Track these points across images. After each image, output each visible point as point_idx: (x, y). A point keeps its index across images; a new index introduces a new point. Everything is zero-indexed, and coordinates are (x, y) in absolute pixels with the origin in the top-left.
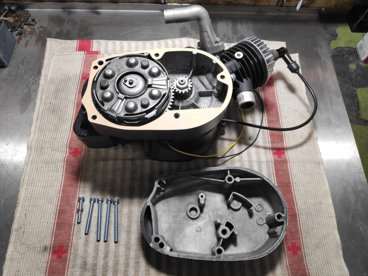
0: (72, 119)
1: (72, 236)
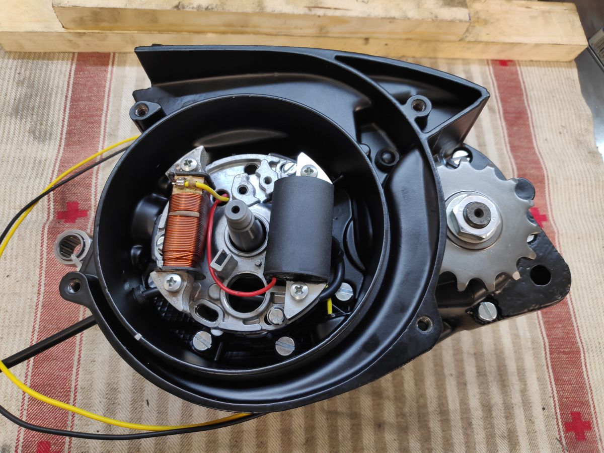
1: (70, 418)
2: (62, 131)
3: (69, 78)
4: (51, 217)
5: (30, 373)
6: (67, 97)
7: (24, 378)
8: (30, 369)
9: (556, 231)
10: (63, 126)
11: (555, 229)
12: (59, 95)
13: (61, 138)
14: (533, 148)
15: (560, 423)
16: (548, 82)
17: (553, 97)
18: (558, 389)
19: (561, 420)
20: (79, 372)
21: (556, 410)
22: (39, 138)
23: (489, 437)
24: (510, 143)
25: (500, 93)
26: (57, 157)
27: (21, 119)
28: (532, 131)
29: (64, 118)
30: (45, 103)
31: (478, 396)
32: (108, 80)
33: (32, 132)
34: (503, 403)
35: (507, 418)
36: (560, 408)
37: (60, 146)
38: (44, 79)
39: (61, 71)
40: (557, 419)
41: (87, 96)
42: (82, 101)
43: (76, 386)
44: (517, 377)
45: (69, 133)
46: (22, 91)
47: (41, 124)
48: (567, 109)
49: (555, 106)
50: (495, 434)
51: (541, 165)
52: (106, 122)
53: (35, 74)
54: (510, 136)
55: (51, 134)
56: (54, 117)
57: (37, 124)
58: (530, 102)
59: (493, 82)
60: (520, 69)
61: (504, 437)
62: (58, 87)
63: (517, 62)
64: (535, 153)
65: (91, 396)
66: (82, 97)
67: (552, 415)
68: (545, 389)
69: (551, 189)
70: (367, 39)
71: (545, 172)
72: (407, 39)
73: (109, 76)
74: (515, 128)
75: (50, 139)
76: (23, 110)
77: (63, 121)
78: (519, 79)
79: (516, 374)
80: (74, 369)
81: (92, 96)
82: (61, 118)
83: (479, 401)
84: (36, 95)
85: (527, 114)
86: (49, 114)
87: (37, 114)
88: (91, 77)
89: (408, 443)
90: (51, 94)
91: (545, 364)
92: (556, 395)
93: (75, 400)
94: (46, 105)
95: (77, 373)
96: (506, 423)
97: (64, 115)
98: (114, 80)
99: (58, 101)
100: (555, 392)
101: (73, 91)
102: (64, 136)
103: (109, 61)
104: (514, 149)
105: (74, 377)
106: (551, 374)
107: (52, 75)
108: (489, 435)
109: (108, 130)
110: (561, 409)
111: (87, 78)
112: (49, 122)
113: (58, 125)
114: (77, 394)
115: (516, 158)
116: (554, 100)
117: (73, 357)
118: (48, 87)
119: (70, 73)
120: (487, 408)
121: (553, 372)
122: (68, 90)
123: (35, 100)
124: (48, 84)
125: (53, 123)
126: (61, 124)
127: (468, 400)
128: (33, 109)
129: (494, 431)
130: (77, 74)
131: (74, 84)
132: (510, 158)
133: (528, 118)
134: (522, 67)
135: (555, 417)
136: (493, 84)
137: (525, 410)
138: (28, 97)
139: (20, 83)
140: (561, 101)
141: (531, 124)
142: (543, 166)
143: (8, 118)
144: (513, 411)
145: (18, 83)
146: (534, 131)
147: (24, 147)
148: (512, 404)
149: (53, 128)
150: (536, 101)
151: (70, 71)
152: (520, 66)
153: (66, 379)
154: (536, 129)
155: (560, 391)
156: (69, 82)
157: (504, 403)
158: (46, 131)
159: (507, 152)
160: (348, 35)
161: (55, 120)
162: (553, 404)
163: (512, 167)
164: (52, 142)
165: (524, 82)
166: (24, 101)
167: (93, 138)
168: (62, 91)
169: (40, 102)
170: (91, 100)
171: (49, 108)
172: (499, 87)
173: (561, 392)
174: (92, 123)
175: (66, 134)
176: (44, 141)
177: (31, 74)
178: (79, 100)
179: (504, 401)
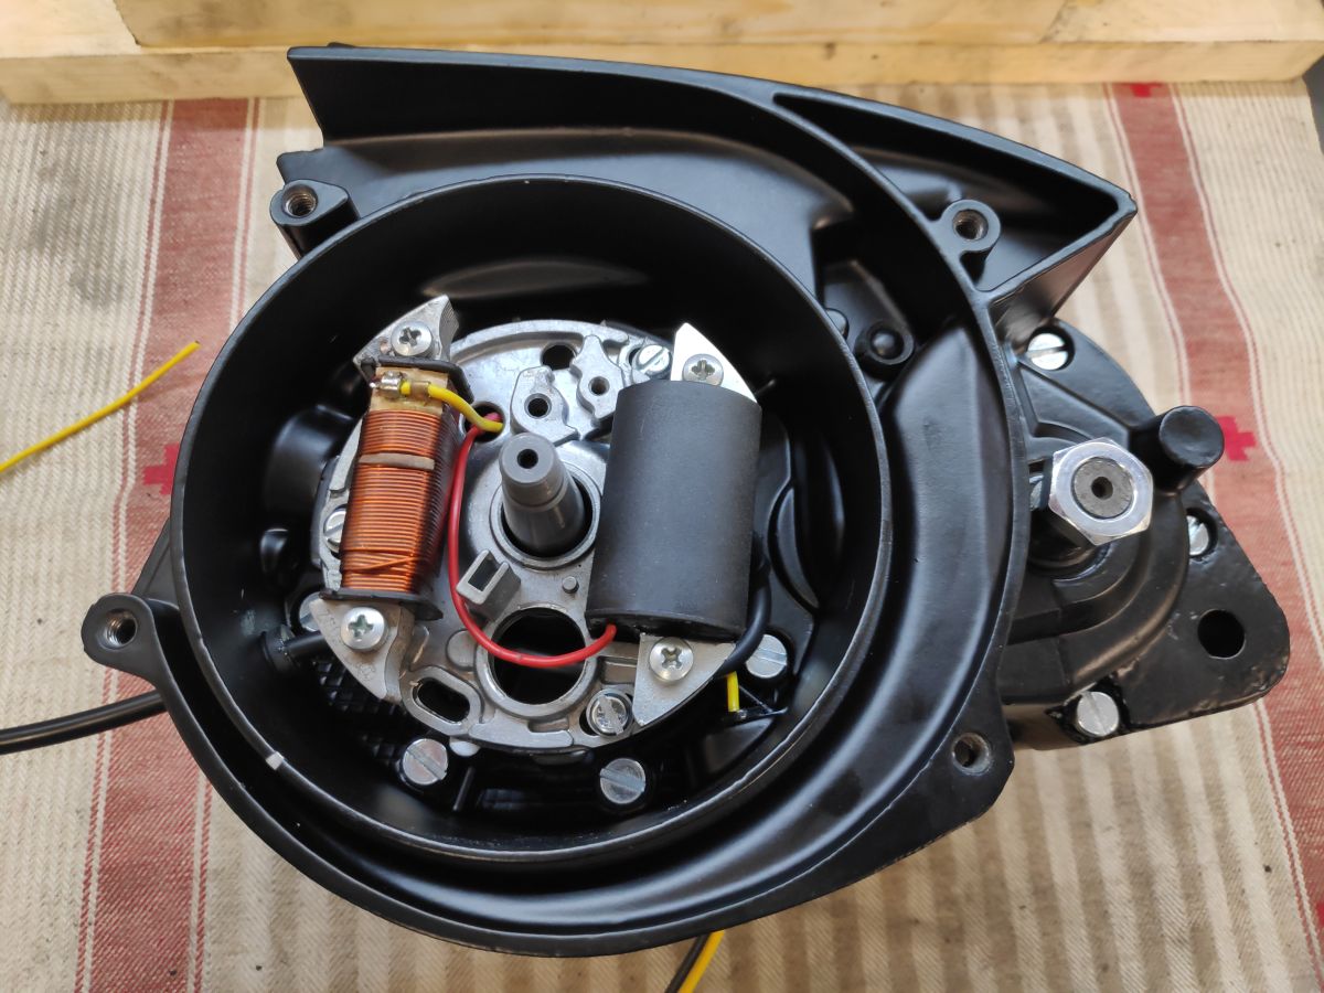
0: (145, 286)
1: (194, 938)
2: (146, 280)
3: (158, 159)
4: (131, 480)
5: (98, 841)
6: (153, 202)
7: (85, 852)
8: (98, 832)
9: (1277, 469)
10: (147, 268)
11: (1276, 464)
12: (136, 199)
13: (144, 297)
14: (1218, 281)
15: (1307, 905)
16: (1246, 129)
17: (1257, 163)
18: (1298, 829)
19: (1308, 898)
20: (210, 834)
21: (1295, 877)
22: (96, 297)
23: (1150, 943)
24: (1164, 271)
25: (1137, 159)
26: (138, 340)
27: (52, 255)
28: (1213, 243)
29: (149, 251)
30: (105, 217)
31: (1119, 852)
32: (246, 158)
33: (78, 283)
34: (1178, 865)
35: (1187, 897)
36: (1304, 870)
37: (142, 313)
38: (102, 165)
39: (138, 144)
40: (1300, 897)
41: (200, 200)
42: (189, 210)
43: (202, 866)
44: (1206, 803)
45: (162, 283)
46: (52, 191)
47: (98, 266)
48: (1291, 190)
49: (1264, 186)
50: (1162, 936)
51: (1237, 320)
52: (244, 256)
53: (80, 154)
54: (1162, 256)
55: (120, 288)
56: (126, 249)
57: (88, 266)
58: (1204, 177)
59: (1118, 134)
60: (1180, 102)
61: (1180, 942)
62: (132, 181)
63: (1171, 87)
64: (1222, 294)
65: (239, 889)
66: (188, 201)
67: (1288, 887)
68: (1269, 829)
69: (1263, 372)
70: (830, 47)
71: (1247, 335)
72: (922, 44)
73: (247, 150)
74: (1174, 239)
75: (119, 298)
76: (56, 236)
77: (148, 257)
78: (1177, 126)
79: (1204, 797)
80: (198, 828)
81: (210, 198)
82: (143, 251)
83: (1123, 862)
84: (85, 201)
85: (1198, 205)
86: (114, 243)
87: (88, 244)
88: (208, 156)
89: (965, 965)
90: (118, 198)
91: (1265, 772)
92: (1294, 842)
93: (204, 896)
94: (107, 221)
95: (203, 835)
96: (1187, 910)
97: (149, 244)
98: (258, 158)
99: (134, 211)
100: (1292, 836)
101: (167, 189)
102: (151, 291)
103: (245, 116)
104: (1173, 284)
105: (197, 846)
106: (1282, 795)
107: (120, 155)
108: (1150, 939)
109: (249, 273)
110: (1306, 874)
111: (197, 157)
112: (117, 260)
113: (135, 266)
114: (207, 883)
115: (1178, 305)
116: (1259, 173)
117: (193, 799)
118: (111, 181)
119: (159, 150)
120: (1142, 878)
121: (1284, 789)
122: (155, 187)
123: (82, 211)
124: (111, 174)
125: (124, 262)
126: (142, 264)
127: (1097, 859)
128: (79, 232)
129: (1161, 929)
130: (175, 150)
131: (170, 171)
132: (1165, 305)
133: (1201, 214)
134: (1184, 99)
135: (1295, 892)
136: (1120, 139)
137: (1227, 880)
138: (67, 204)
139: (46, 174)
140: (1276, 171)
141: (1209, 228)
142: (1242, 321)
143: (23, 254)
144: (1202, 882)
145: (42, 175)
146: (1217, 243)
147: (61, 319)
148: (1199, 867)
149: (124, 273)
150: (1218, 176)
151: (160, 143)
152: (1178, 95)
153: (182, 851)
154: (1220, 238)
155: (1303, 833)
156: (156, 170)
157: (1181, 865)
158: (109, 282)
159: (1160, 292)
160: (786, 39)
161: (130, 256)
162: (1289, 863)
163: (1171, 326)
164: (124, 306)
165: (1189, 133)
166: (58, 216)
167: (218, 292)
168: (143, 188)
169: (94, 216)
170: (209, 208)
171: (115, 227)
172: (1134, 146)
173: (1305, 835)
174: (214, 259)
175: (156, 285)
176: (105, 304)
177: (70, 153)
178: (182, 208)
179: (1181, 860)
